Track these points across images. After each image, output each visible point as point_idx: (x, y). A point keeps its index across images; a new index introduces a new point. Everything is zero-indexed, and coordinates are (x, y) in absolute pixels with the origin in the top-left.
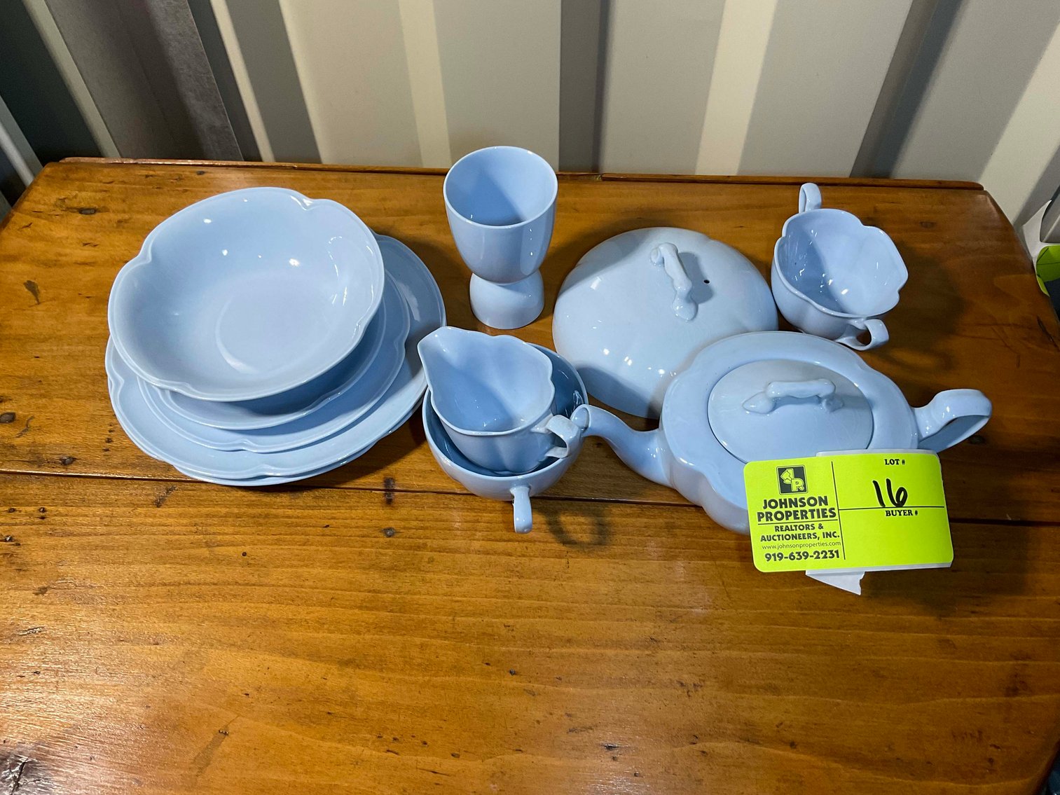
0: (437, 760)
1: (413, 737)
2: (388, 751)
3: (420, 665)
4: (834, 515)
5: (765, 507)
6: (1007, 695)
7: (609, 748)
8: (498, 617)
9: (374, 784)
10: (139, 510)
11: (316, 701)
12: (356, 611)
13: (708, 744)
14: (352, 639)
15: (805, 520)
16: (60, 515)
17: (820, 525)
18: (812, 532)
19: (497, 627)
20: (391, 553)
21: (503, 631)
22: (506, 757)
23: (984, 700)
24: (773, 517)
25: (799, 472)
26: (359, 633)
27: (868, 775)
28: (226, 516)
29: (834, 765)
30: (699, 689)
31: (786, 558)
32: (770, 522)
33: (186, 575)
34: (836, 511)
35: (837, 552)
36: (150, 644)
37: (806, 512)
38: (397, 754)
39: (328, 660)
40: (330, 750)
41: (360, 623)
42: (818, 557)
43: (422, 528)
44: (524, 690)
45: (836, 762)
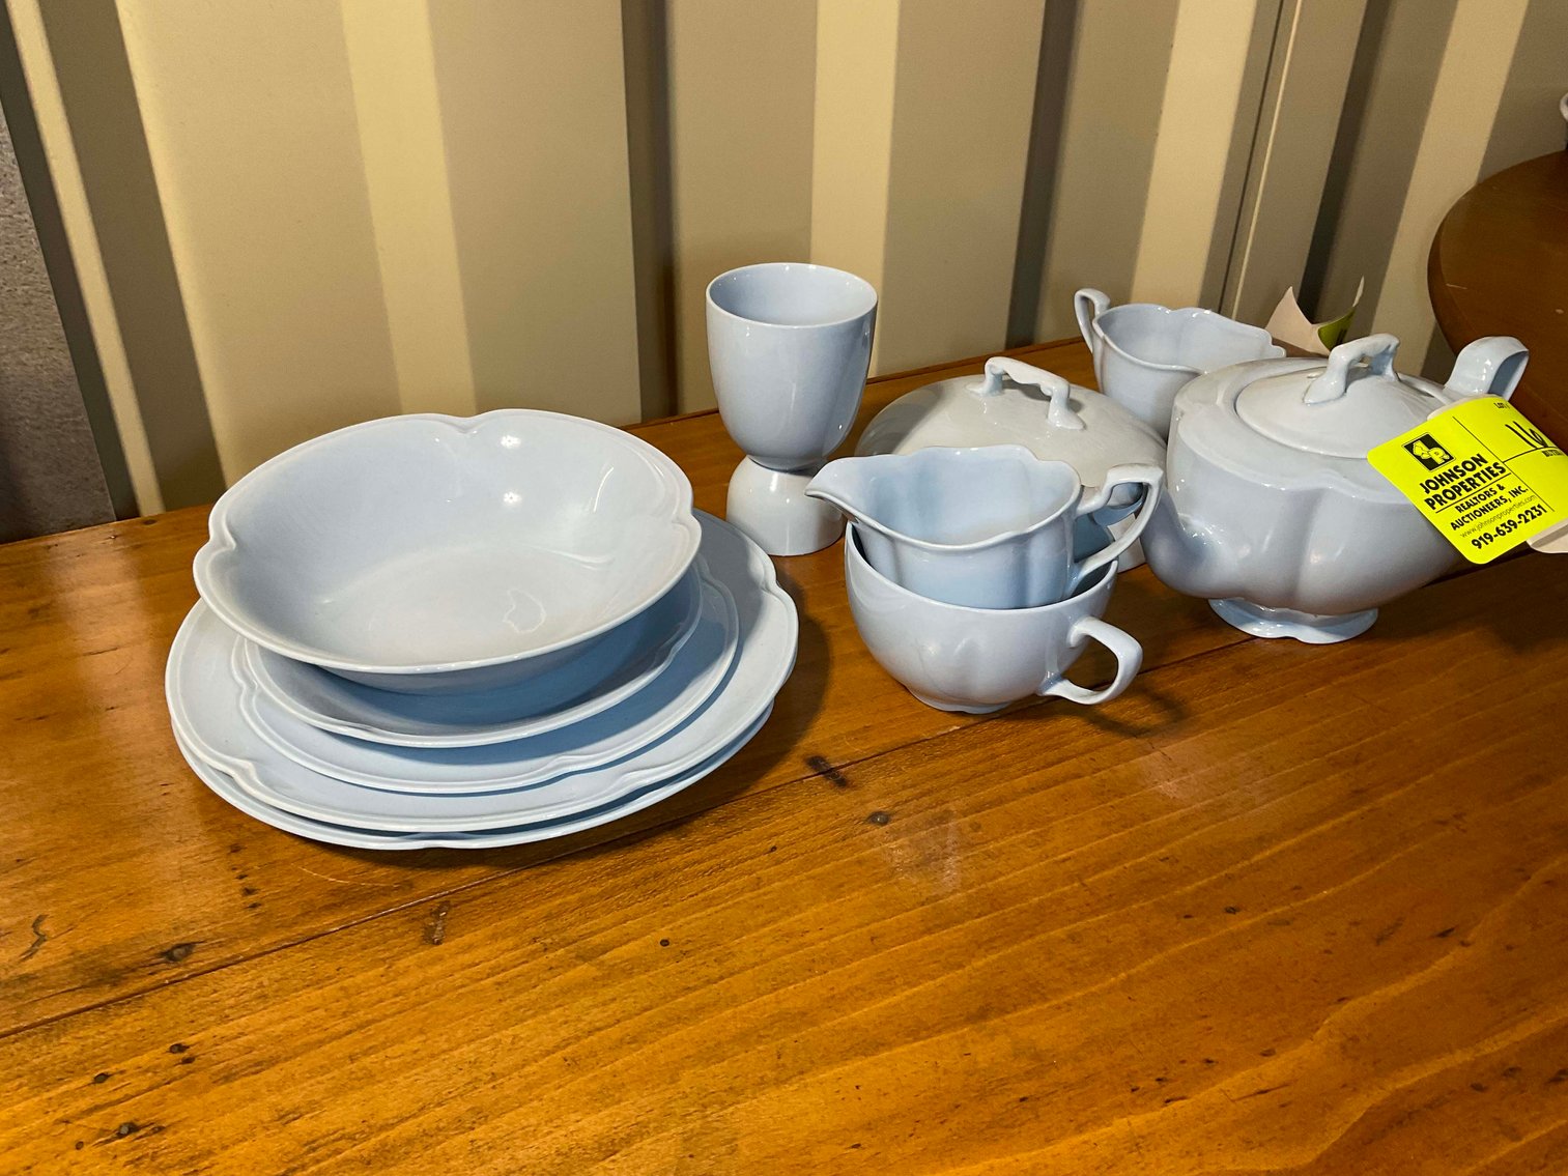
1: (1183, 1062)
2: (1168, 1101)
3: (1093, 963)
4: (1503, 471)
5: (1428, 492)
8: (1141, 854)
10: (401, 964)
11: (982, 1095)
12: (926, 938)
14: (955, 979)
15: (1478, 488)
17: (1498, 486)
18: (1497, 497)
19: (1152, 866)
20: (907, 843)
21: (1165, 867)
24: (1444, 498)
25: (1429, 441)
26: (960, 966)
28: (582, 903)
31: (1496, 536)
32: (1445, 505)
33: (579, 1020)
34: (1501, 465)
35: (1539, 506)
36: (597, 1161)
37: (1470, 479)
38: (1183, 1098)
39: (947, 1024)
40: (1076, 1151)
41: (947, 952)
42: (1526, 521)
43: (923, 795)
44: (1269, 924)
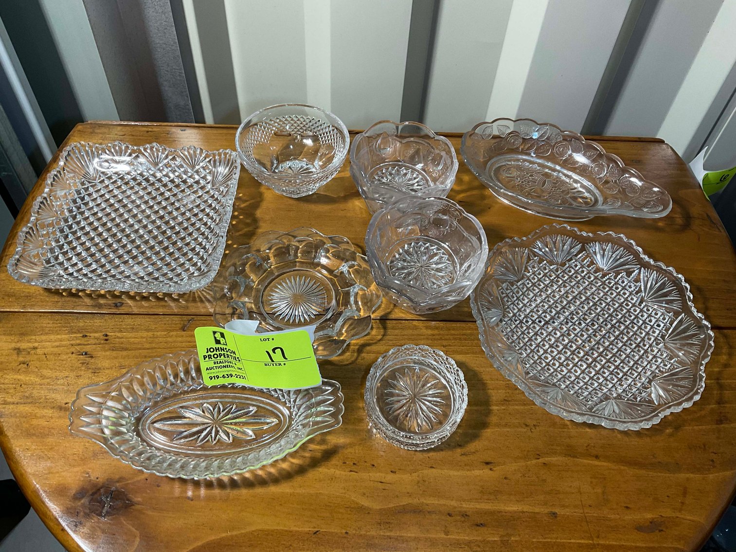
0: (383, 475)
6: (717, 424)
7: (487, 463)
9: (344, 491)
13: (546, 459)
16: (118, 337)
22: (425, 472)
23: (704, 427)
27: (642, 472)
29: (622, 468)
30: (537, 428)
45: (623, 466)
